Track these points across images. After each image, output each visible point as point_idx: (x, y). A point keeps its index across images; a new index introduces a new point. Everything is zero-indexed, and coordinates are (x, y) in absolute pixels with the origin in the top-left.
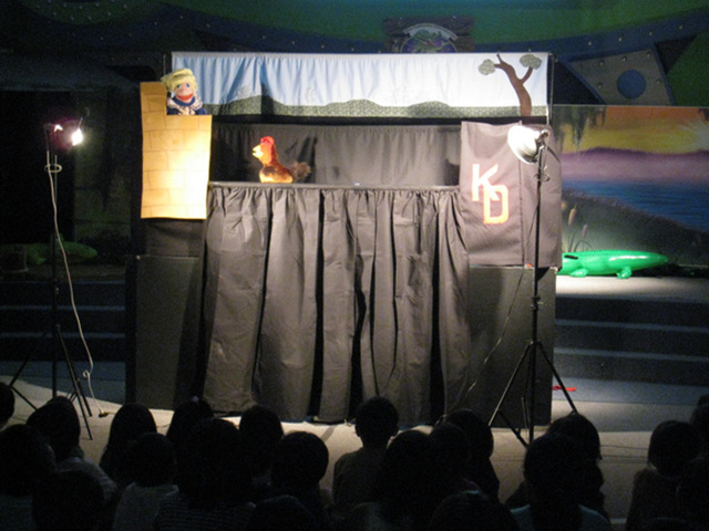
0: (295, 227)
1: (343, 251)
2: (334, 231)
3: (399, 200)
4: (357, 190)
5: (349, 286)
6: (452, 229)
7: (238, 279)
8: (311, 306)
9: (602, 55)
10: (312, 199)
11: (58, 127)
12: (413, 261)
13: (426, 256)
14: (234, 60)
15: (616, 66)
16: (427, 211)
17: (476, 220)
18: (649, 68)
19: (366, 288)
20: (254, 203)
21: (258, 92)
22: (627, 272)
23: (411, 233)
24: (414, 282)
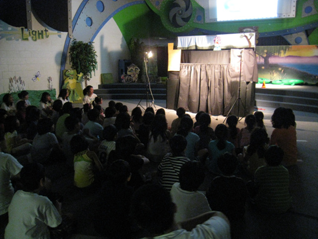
0: (196, 72)
1: (205, 78)
2: (203, 73)
3: (216, 66)
4: (208, 65)
5: (206, 85)
6: (228, 73)
7: (184, 83)
8: (198, 89)
9: (291, 34)
10: (199, 67)
11: (146, 53)
12: (219, 80)
13: (222, 79)
14: (190, 37)
15: (295, 36)
16: (222, 69)
17: (233, 71)
18: (303, 36)
19: (209, 86)
20: (188, 67)
21: (194, 44)
22: (294, 84)
23: (219, 73)
24: (219, 84)
